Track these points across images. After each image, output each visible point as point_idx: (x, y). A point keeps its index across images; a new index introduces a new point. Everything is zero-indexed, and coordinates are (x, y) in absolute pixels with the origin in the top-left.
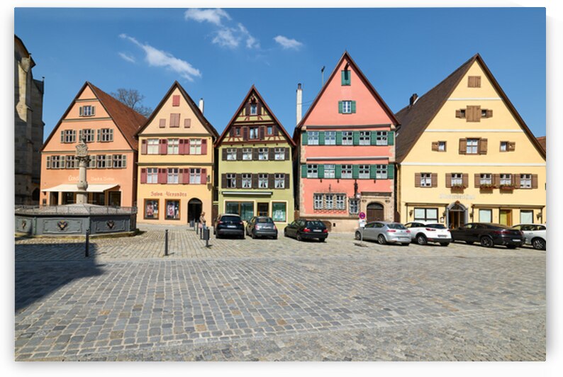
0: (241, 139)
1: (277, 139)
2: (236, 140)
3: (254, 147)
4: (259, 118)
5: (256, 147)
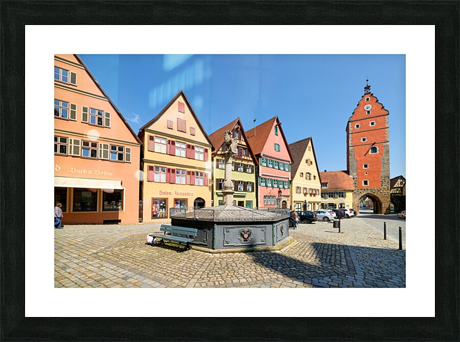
1: (248, 159)
4: (240, 142)
5: (237, 161)
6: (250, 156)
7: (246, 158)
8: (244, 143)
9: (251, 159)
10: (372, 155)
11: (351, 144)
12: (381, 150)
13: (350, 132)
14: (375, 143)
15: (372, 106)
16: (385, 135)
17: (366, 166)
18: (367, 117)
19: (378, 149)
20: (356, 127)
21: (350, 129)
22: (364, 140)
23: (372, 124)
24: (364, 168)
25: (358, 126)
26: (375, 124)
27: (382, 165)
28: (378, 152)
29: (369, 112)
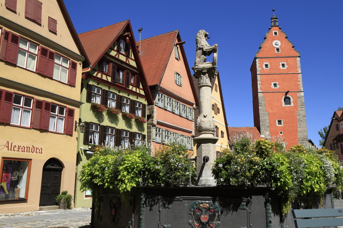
0: (110, 79)
1: (138, 92)
2: (104, 77)
3: (118, 93)
4: (127, 59)
5: (121, 94)
6: (141, 87)
7: (134, 89)
8: (133, 63)
9: (142, 93)
10: (286, 107)
11: (260, 89)
12: (295, 102)
13: (258, 73)
14: (288, 92)
15: (282, 44)
16: (298, 83)
17: (280, 122)
18: (276, 56)
19: (292, 100)
20: (264, 66)
21: (258, 69)
22: (275, 85)
23: (283, 65)
24: (278, 125)
25: (266, 66)
26: (286, 66)
27: (298, 123)
28: (292, 104)
29: (278, 50)
